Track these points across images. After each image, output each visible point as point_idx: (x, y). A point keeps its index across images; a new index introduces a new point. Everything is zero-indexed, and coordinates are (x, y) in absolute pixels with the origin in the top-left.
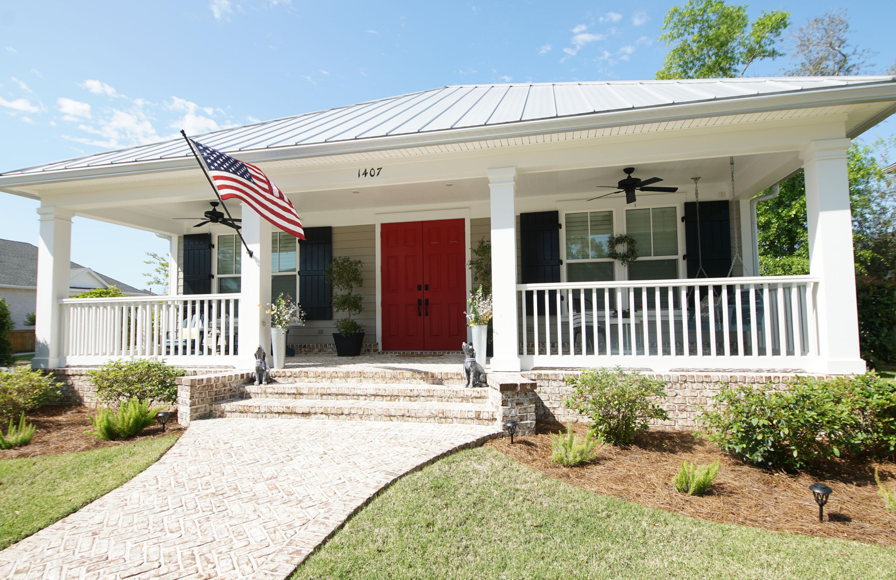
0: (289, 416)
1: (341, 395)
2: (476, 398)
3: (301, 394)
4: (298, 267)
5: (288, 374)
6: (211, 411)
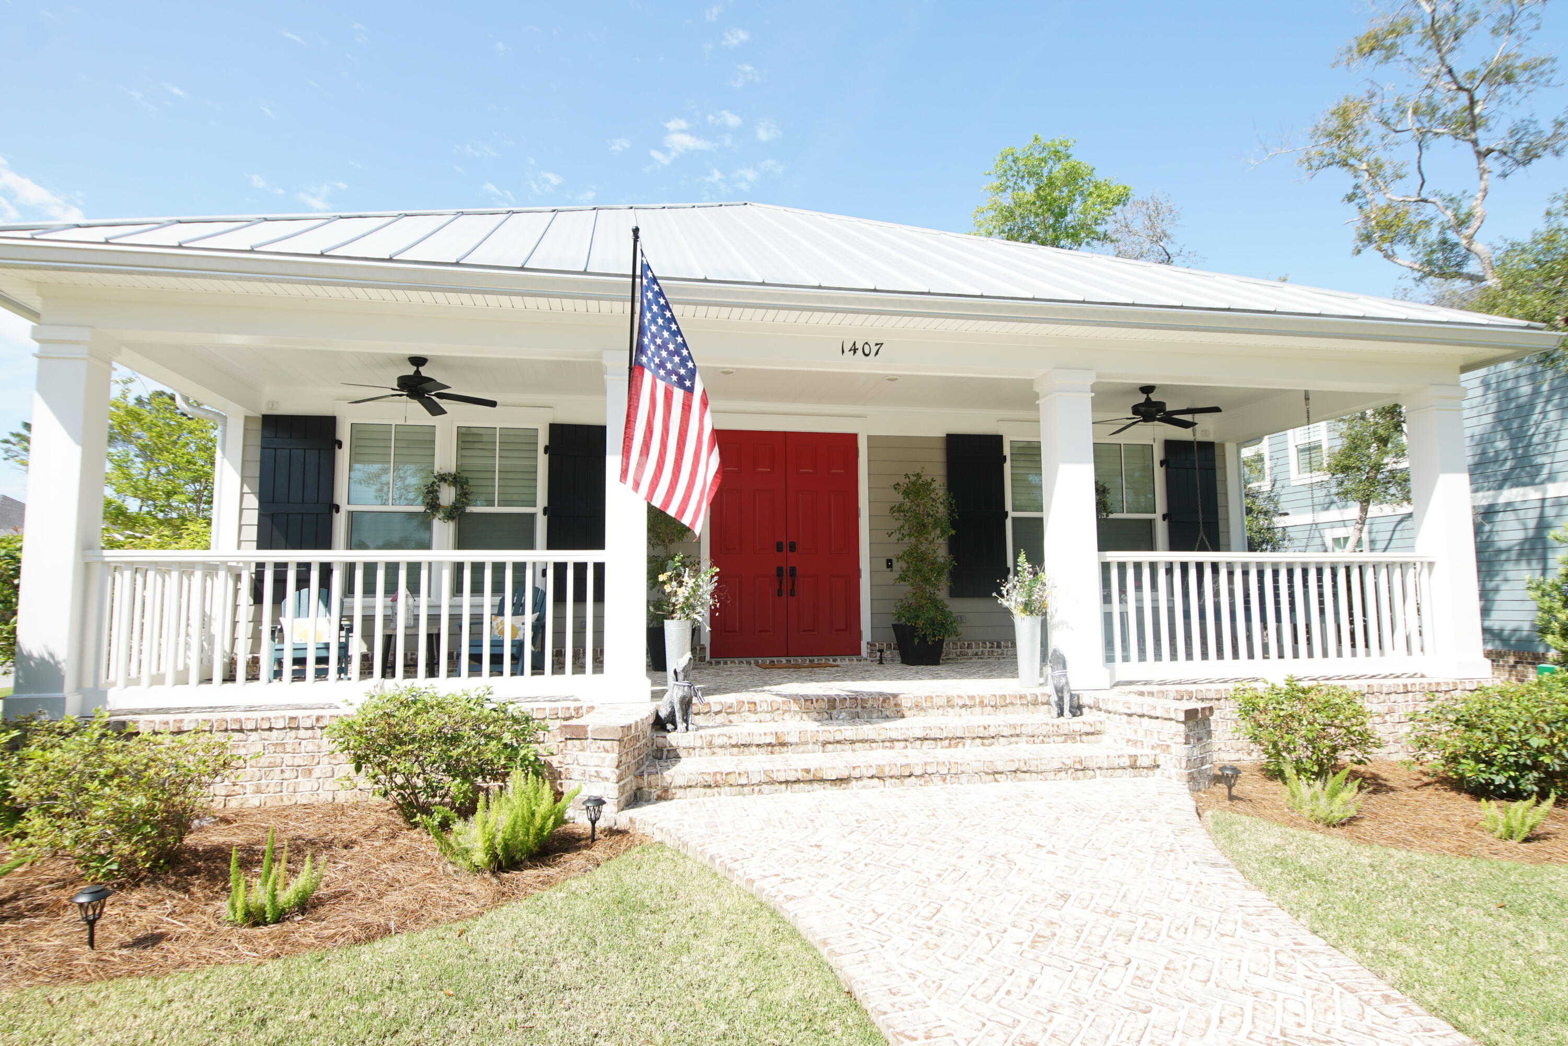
0: (807, 787)
1: (861, 741)
2: (1088, 734)
3: (783, 744)
4: (542, 499)
5: (716, 708)
6: (639, 789)
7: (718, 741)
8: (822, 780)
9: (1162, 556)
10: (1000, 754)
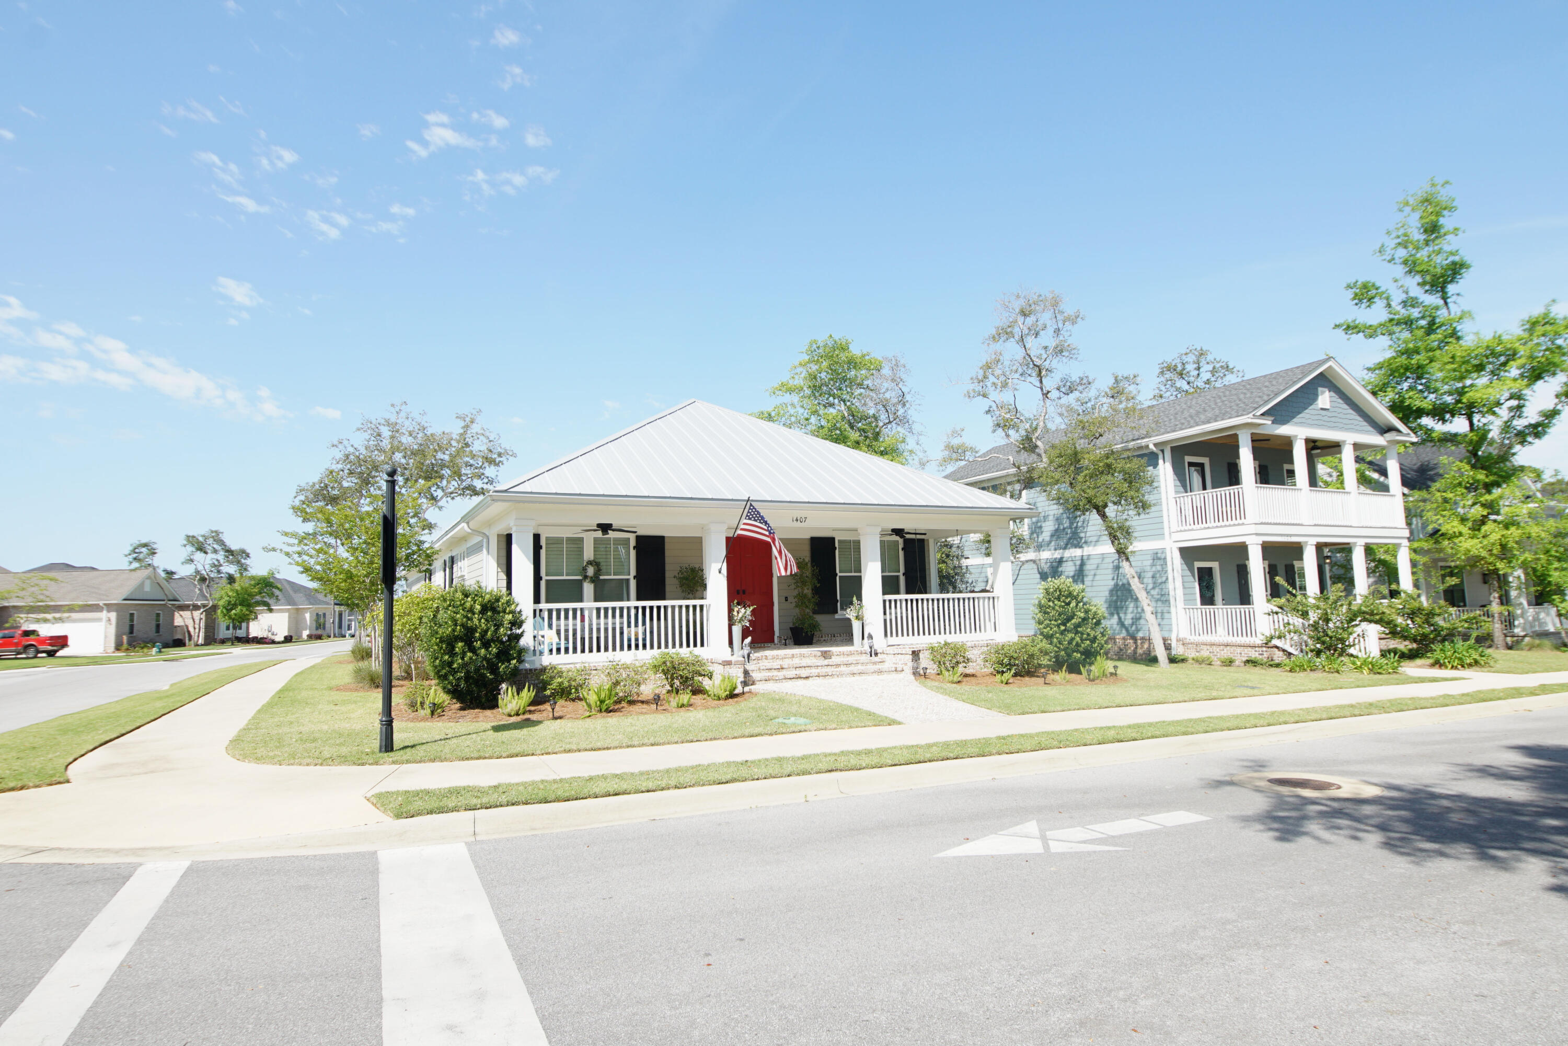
2: (881, 662)
3: (782, 668)
4: (633, 572)
7: (762, 668)
8: (801, 678)
9: (903, 596)
10: (853, 669)
